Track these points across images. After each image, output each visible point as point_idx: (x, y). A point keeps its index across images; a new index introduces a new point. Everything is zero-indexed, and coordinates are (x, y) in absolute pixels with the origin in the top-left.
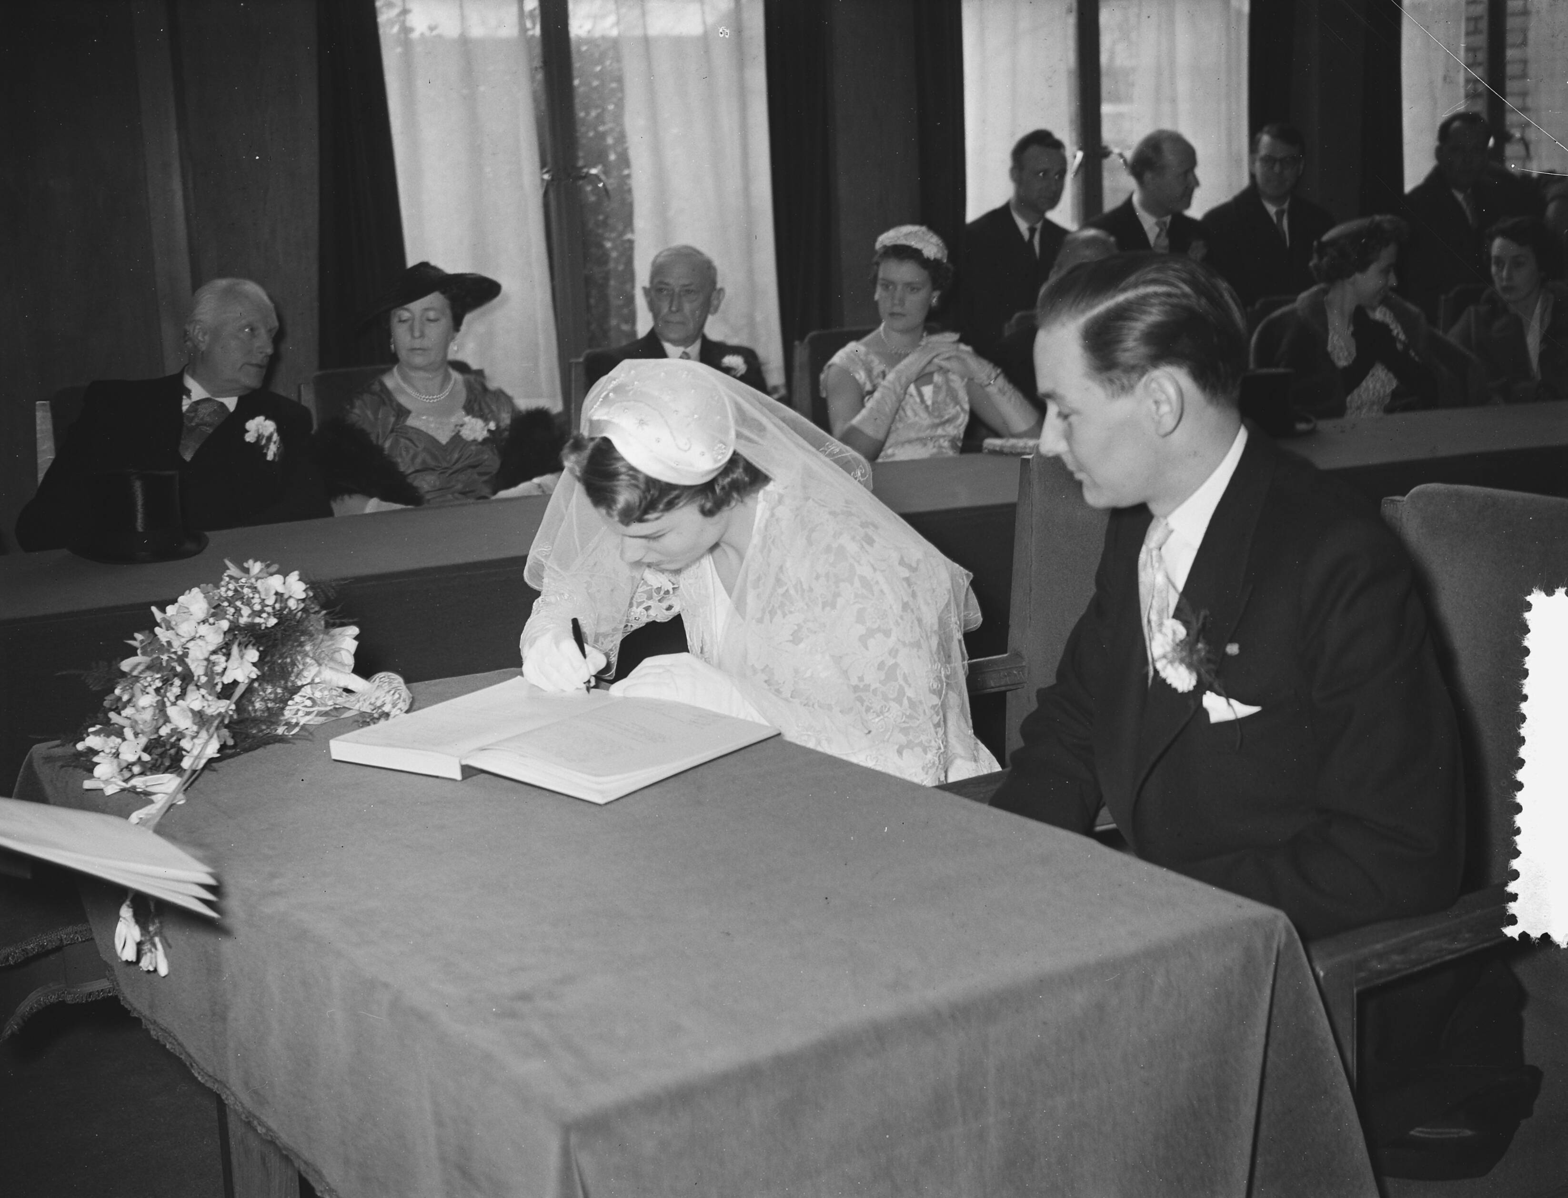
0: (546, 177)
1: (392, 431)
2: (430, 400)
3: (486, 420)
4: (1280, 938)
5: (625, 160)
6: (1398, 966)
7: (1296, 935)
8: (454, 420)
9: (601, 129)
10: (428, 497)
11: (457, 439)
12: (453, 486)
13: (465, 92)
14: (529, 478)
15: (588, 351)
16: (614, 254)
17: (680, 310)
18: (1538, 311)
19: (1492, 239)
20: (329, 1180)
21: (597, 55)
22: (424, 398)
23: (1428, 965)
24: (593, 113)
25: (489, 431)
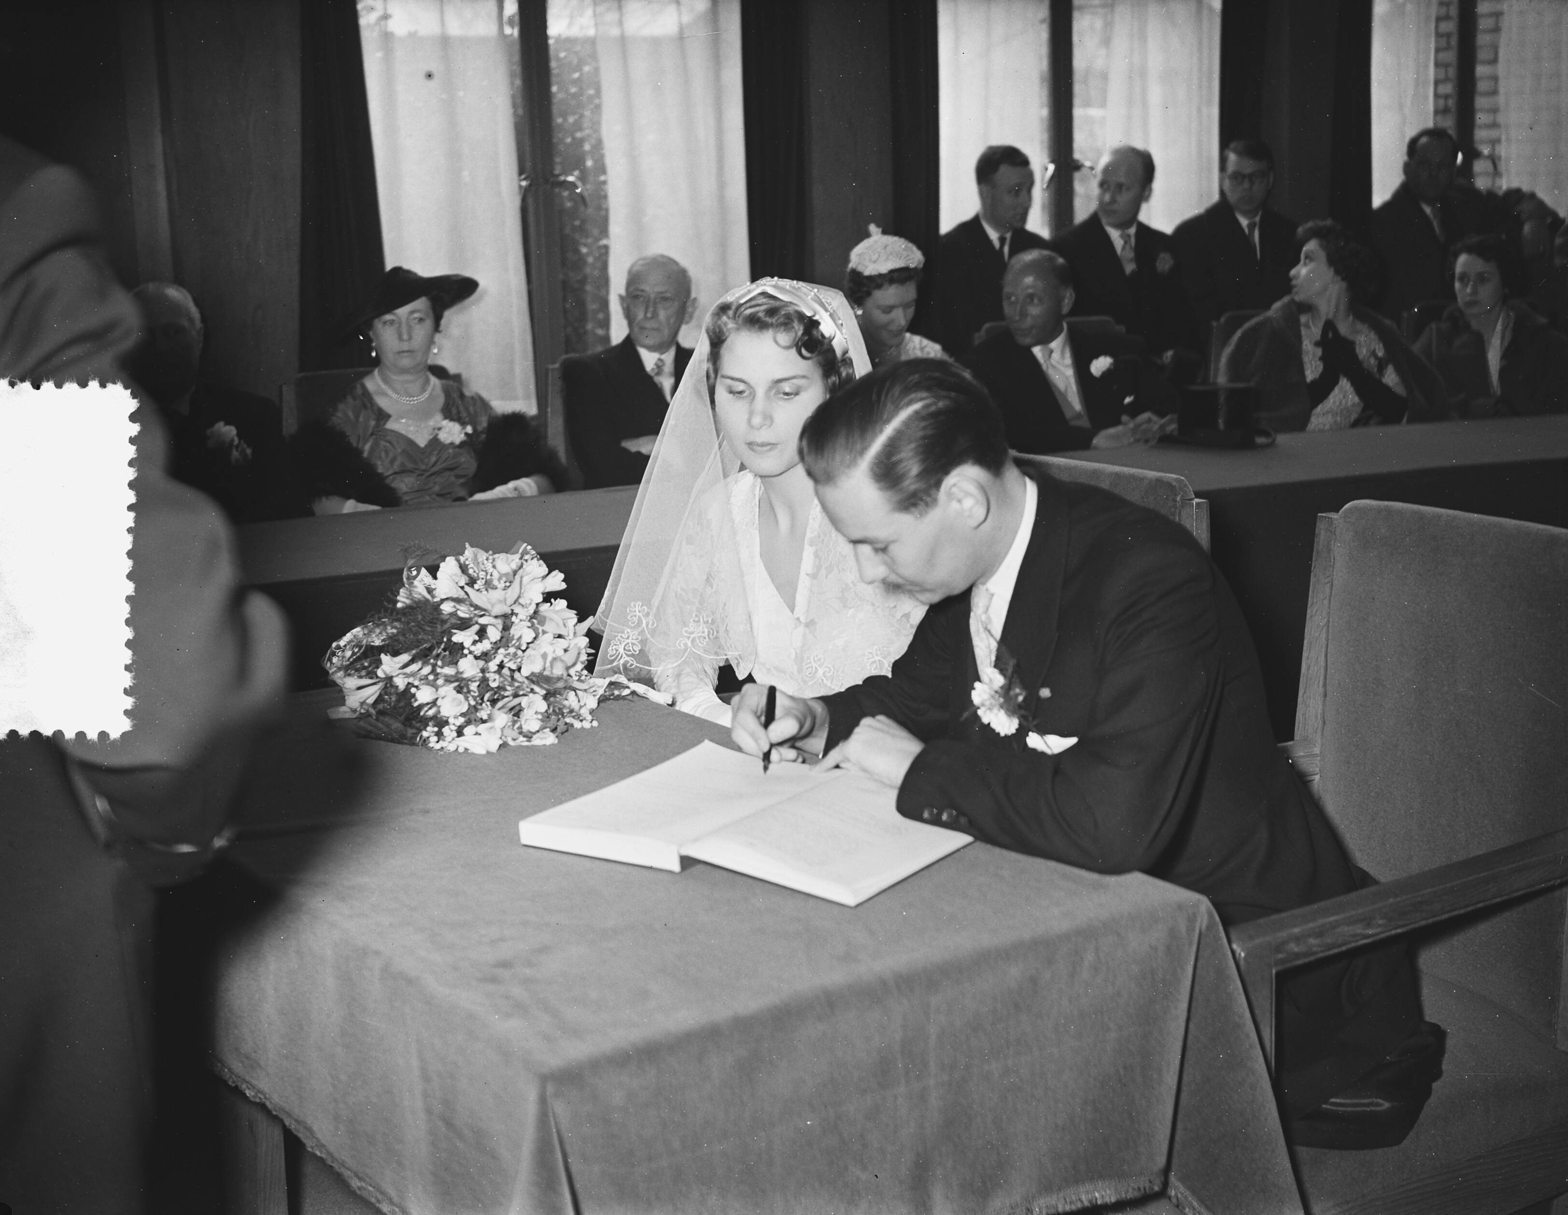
0: (524, 183)
1: (372, 434)
2: (411, 401)
3: (463, 424)
4: (1202, 921)
5: (601, 169)
6: (1315, 949)
7: (1217, 918)
8: (431, 423)
9: (579, 135)
10: (406, 498)
11: (435, 442)
12: (430, 488)
13: (444, 96)
14: (505, 482)
15: (565, 357)
16: (590, 260)
17: (655, 315)
18: (1499, 327)
19: (1456, 256)
20: (319, 1136)
21: (575, 61)
22: (404, 400)
23: (1344, 948)
24: (571, 119)
25: (466, 434)
